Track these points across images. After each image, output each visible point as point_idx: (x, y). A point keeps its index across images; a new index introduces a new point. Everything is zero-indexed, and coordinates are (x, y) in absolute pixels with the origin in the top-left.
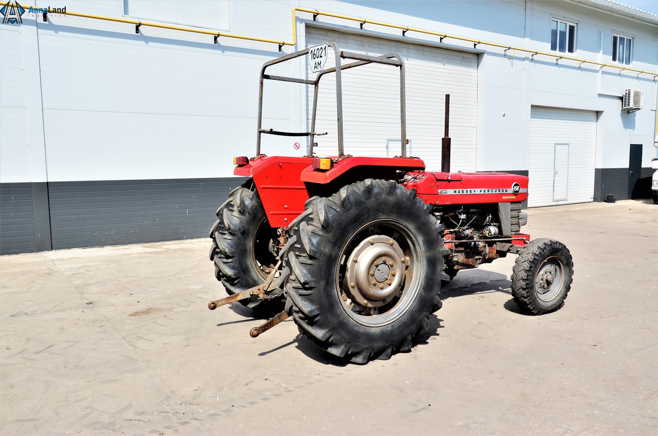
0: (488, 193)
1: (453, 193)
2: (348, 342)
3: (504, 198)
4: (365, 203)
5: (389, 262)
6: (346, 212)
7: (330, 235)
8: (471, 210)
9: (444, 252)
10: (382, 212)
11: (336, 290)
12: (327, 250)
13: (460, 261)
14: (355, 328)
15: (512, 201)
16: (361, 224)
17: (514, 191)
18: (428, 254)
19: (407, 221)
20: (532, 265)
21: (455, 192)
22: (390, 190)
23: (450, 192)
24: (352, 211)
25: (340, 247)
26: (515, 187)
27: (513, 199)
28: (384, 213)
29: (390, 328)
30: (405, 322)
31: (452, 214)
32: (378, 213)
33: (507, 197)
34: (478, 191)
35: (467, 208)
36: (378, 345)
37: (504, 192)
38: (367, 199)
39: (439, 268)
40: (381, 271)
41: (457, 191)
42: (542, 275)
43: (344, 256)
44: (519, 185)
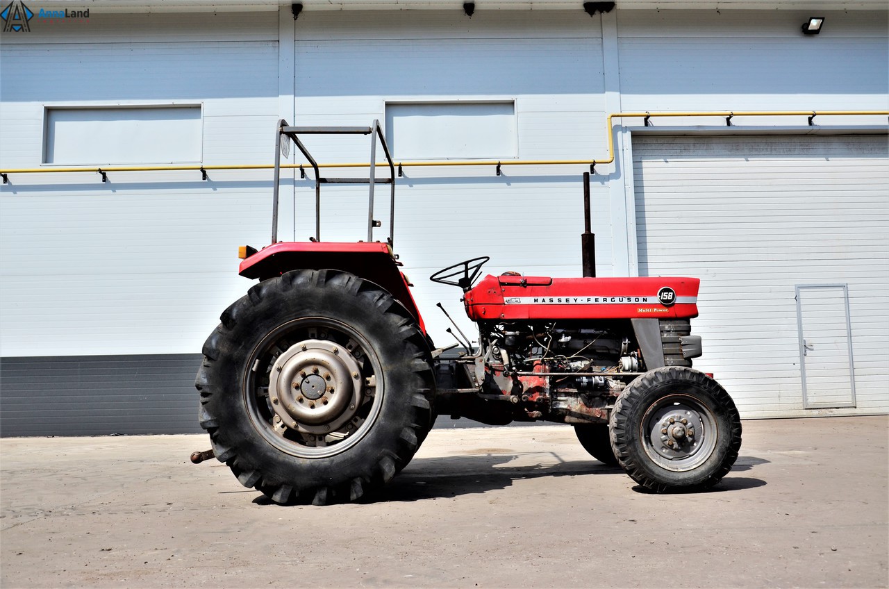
0: (605, 302)
1: (533, 303)
2: (258, 470)
3: (640, 310)
4: (281, 295)
5: (322, 371)
6: (254, 306)
7: (231, 333)
9: (418, 367)
10: (308, 308)
11: (245, 403)
12: (224, 350)
13: (573, 410)
14: (269, 454)
15: (660, 315)
16: (277, 322)
17: (663, 300)
18: (390, 368)
19: (351, 321)
21: (536, 301)
23: (527, 300)
24: (261, 304)
25: (247, 349)
26: (664, 294)
27: (665, 313)
28: (312, 309)
29: (326, 462)
30: (351, 458)
31: (540, 335)
32: (303, 309)
33: (647, 310)
34: (582, 300)
36: (303, 481)
37: (641, 301)
38: (284, 291)
39: (409, 389)
40: (311, 384)
41: (540, 299)
42: (664, 425)
43: (257, 360)
44: (671, 291)
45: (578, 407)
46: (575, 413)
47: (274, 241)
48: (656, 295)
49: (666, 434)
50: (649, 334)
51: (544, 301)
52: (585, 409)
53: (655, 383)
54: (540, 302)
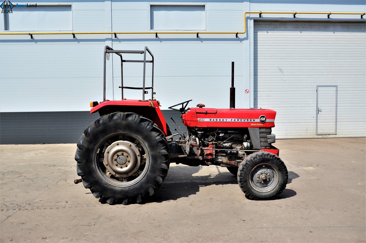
0: (238, 121)
1: (209, 121)
2: (101, 192)
3: (252, 125)
4: (108, 124)
5: (125, 154)
6: (97, 128)
7: (88, 138)
8: (229, 132)
10: (119, 129)
11: (95, 166)
12: (86, 145)
13: (224, 162)
14: (105, 186)
15: (260, 127)
16: (107, 134)
17: (261, 121)
18: (152, 153)
19: (136, 134)
20: (245, 167)
21: (210, 120)
22: (123, 118)
23: (207, 120)
24: (100, 127)
25: (95, 145)
26: (262, 118)
27: (262, 126)
28: (120, 129)
29: (127, 189)
30: (137, 187)
31: (212, 133)
32: (117, 129)
33: (255, 125)
34: (229, 120)
35: (225, 130)
36: (118, 196)
37: (252, 121)
38: (109, 122)
40: (121, 159)
41: (212, 119)
42: (258, 175)
43: (99, 149)
44: (265, 117)
45: (226, 161)
46: (225, 163)
47: (104, 99)
48: (259, 118)
49: (259, 178)
50: (255, 134)
51: (214, 120)
52: (228, 162)
53: (256, 159)
54: (212, 120)
